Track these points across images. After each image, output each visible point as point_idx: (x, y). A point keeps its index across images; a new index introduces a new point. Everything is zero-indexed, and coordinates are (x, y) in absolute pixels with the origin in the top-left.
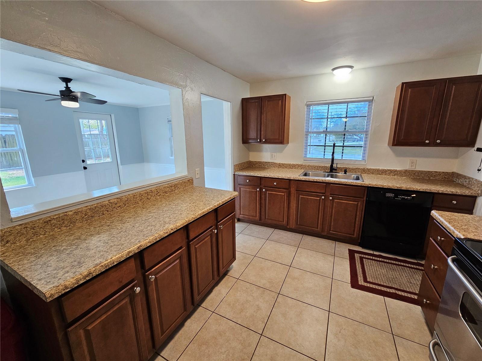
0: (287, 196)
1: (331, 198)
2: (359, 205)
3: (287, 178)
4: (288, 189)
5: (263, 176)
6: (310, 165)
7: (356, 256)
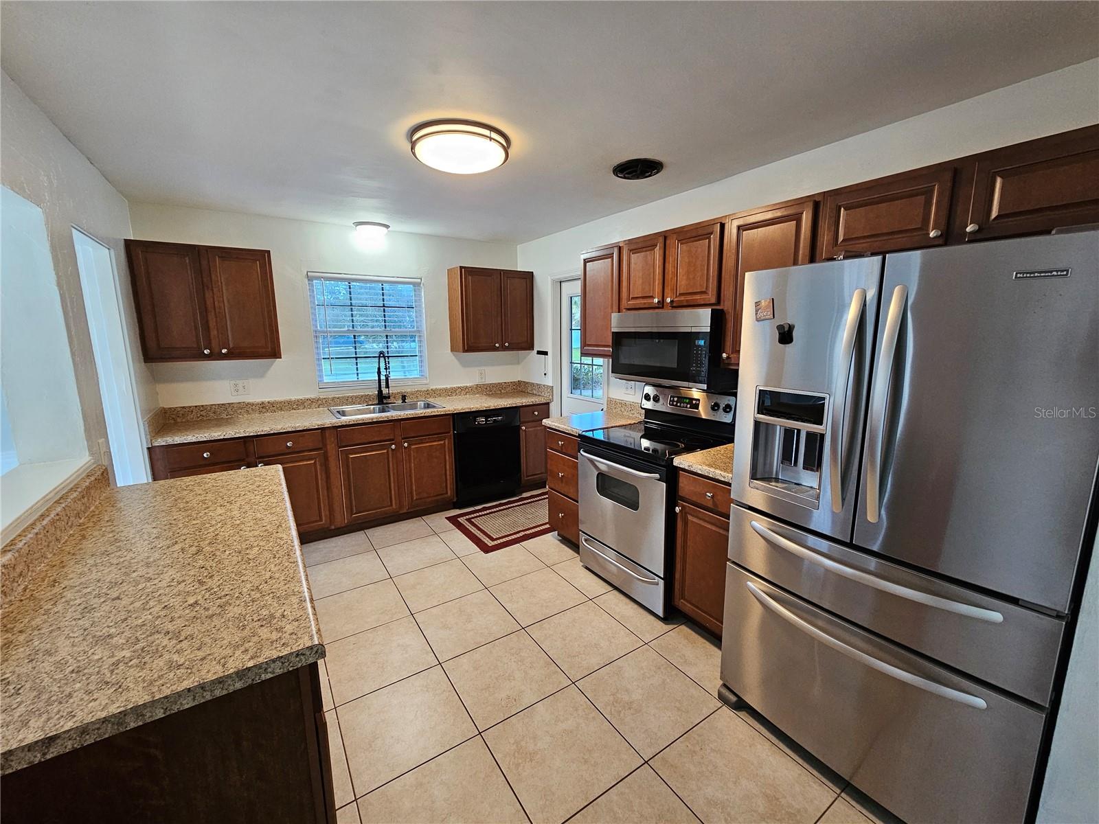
0: (321, 465)
1: (406, 445)
2: (447, 443)
3: (317, 427)
4: (322, 447)
5: (252, 434)
6: (337, 396)
7: (460, 521)
